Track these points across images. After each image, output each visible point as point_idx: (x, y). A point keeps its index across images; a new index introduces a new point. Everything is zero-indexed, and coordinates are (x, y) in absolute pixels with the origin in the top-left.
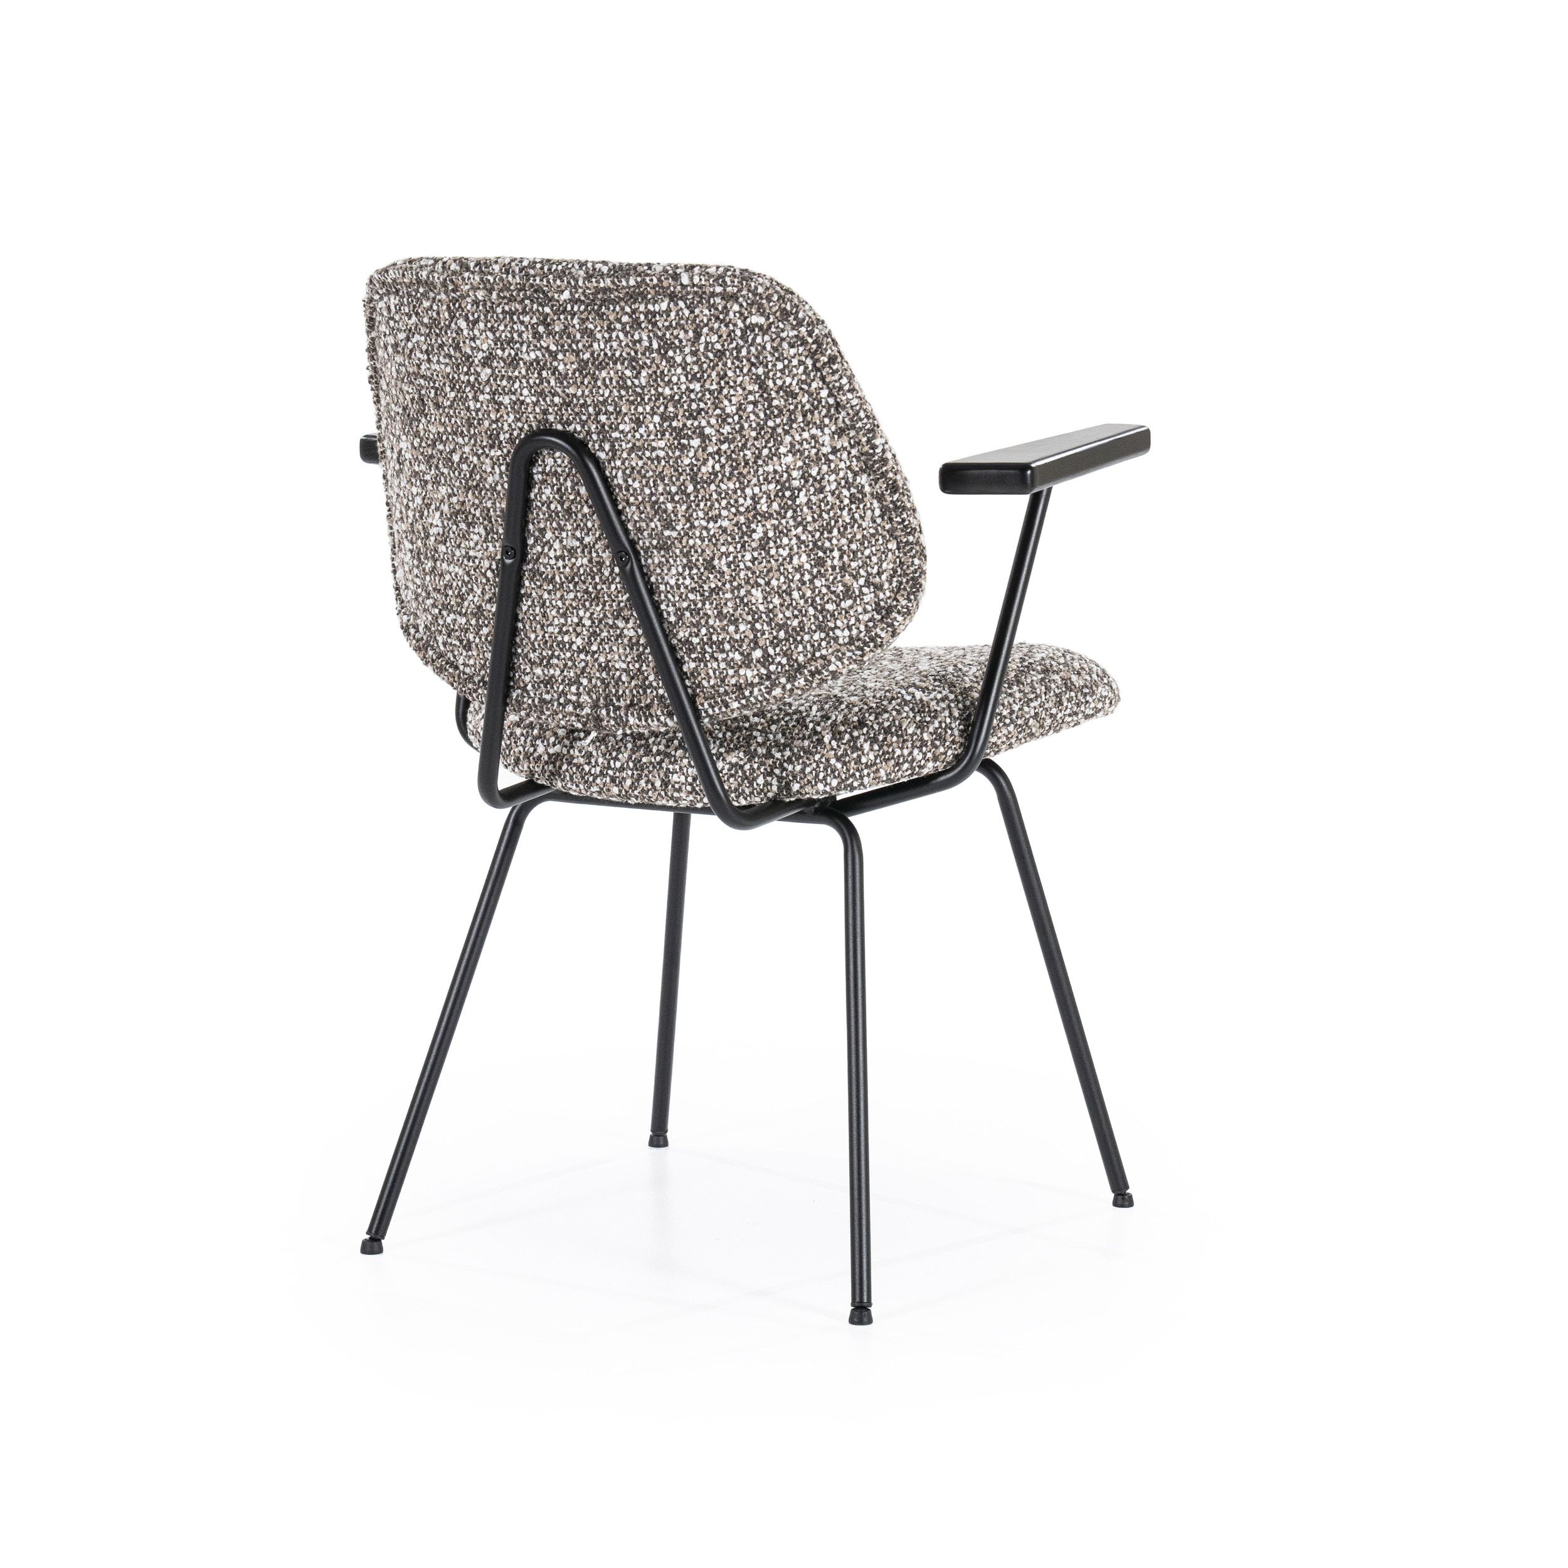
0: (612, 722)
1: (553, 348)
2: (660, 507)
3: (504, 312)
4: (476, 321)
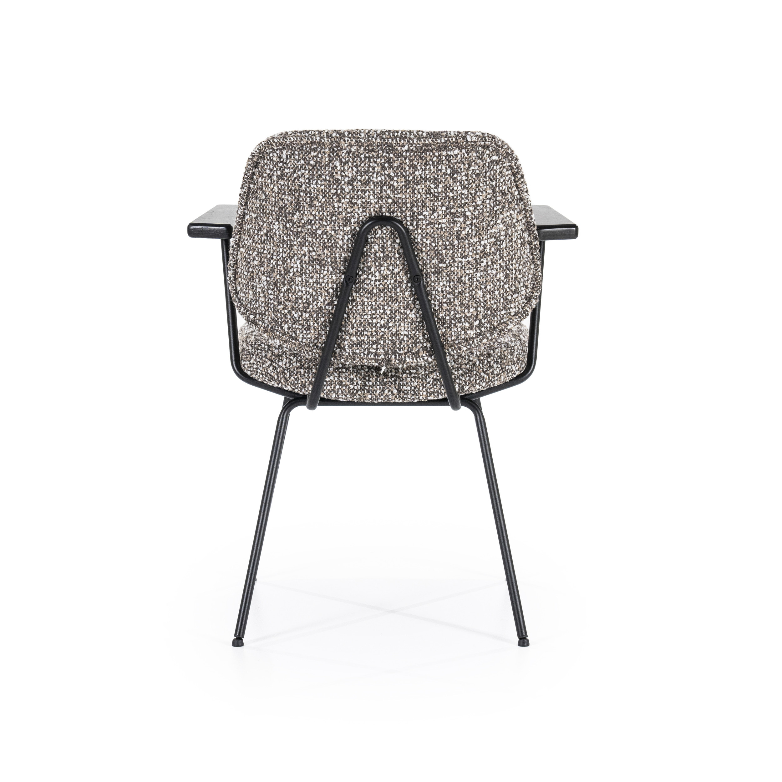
0: (397, 362)
1: (392, 174)
2: (439, 253)
3: (365, 157)
4: (347, 162)
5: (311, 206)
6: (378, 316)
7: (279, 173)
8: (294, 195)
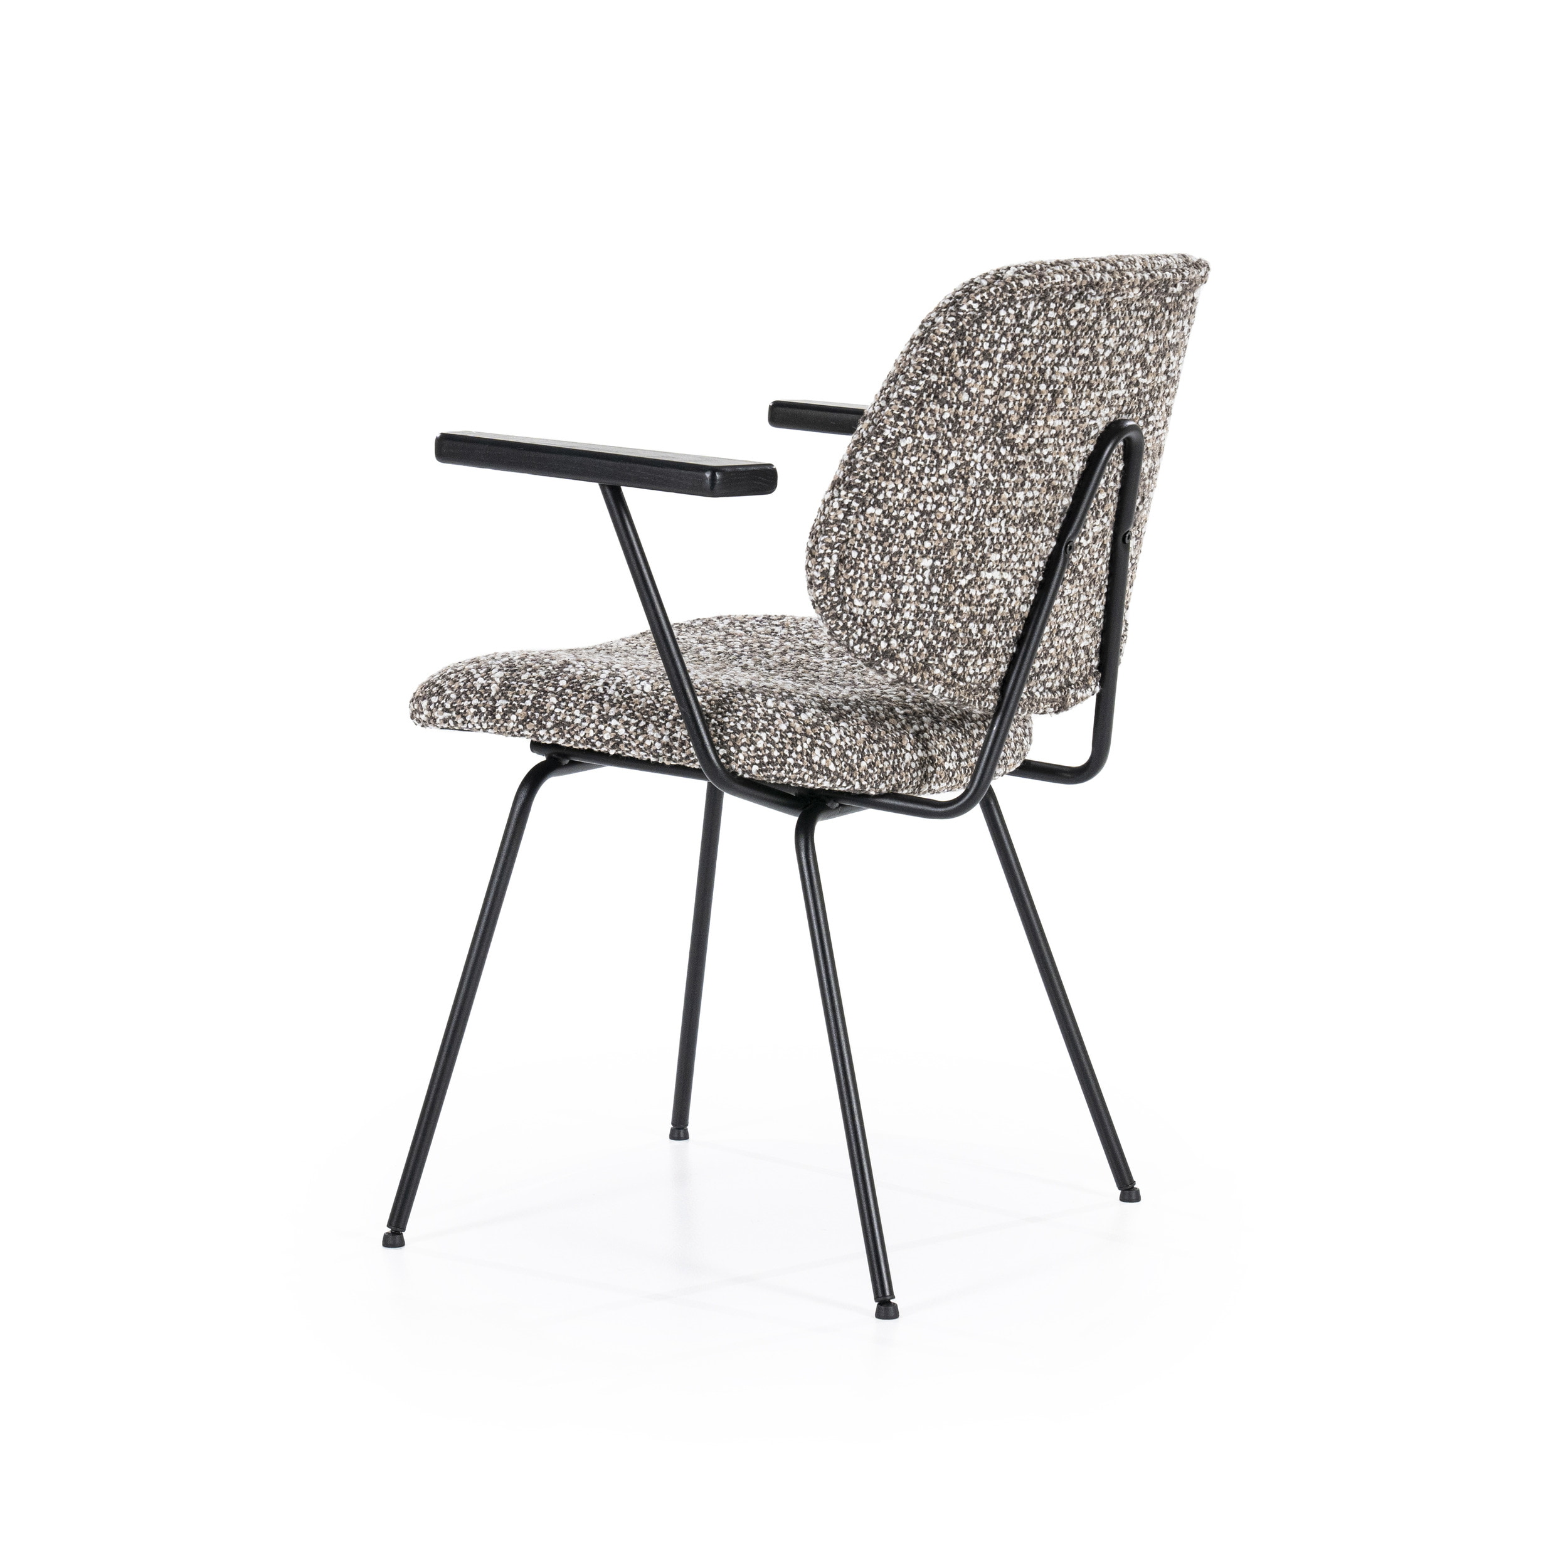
6: (1070, 616)
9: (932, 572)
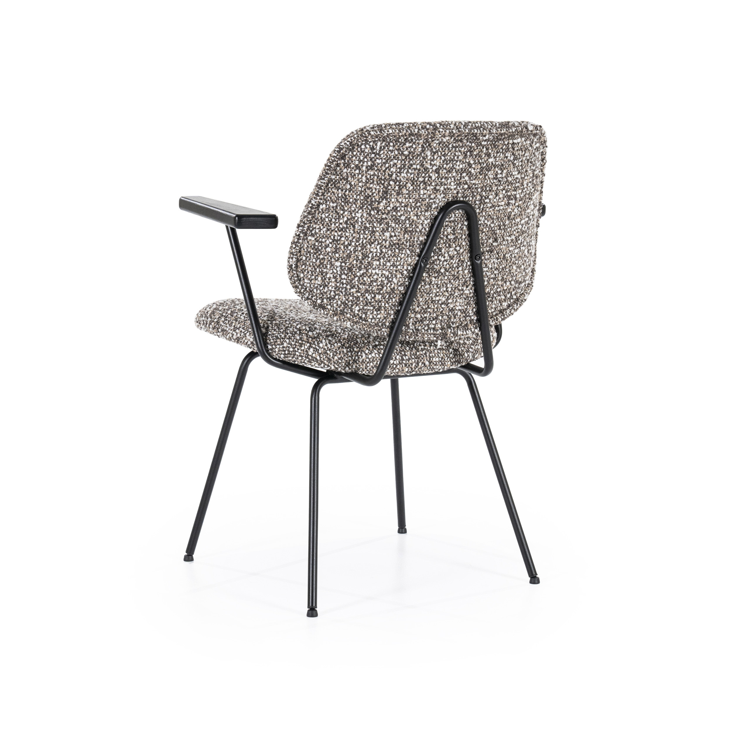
0: (452, 335)
1: (472, 162)
3: (453, 147)
4: (437, 152)
5: (398, 194)
6: (441, 294)
7: (369, 163)
8: (383, 184)
9: (341, 268)
